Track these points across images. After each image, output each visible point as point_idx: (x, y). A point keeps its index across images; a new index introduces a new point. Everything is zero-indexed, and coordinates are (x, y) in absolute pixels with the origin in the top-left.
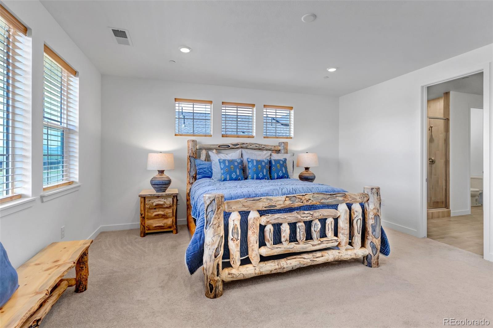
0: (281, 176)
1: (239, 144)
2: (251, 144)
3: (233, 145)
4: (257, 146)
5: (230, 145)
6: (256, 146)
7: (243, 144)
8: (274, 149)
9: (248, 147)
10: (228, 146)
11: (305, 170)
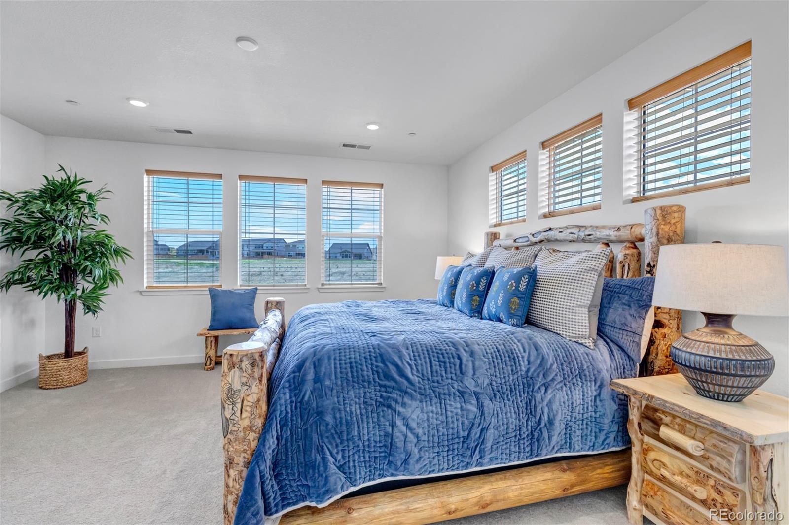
1: (542, 233)
2: (562, 230)
3: (533, 236)
4: (574, 234)
5: (529, 237)
7: (547, 231)
8: (616, 236)
9: (559, 238)
10: (527, 239)
11: (707, 326)
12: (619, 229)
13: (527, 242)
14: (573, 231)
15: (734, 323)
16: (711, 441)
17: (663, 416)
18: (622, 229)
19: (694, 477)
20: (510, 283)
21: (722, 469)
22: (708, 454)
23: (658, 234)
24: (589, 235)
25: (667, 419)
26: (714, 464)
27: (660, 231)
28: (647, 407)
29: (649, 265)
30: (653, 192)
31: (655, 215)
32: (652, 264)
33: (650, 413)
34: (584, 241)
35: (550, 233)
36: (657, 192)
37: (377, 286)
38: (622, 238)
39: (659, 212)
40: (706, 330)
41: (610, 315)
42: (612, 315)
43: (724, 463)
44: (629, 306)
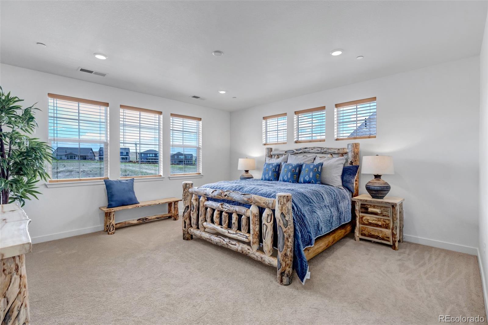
0: (307, 180)
1: (302, 149)
2: (312, 149)
3: (297, 150)
4: (319, 150)
5: (294, 151)
6: (317, 150)
7: (305, 149)
8: (338, 152)
9: (310, 152)
10: (293, 151)
11: (375, 178)
12: (339, 150)
13: (293, 152)
14: (318, 149)
15: (381, 177)
16: (382, 209)
17: (367, 206)
18: (340, 150)
19: (378, 220)
20: (314, 169)
21: (386, 215)
22: (383, 212)
23: (354, 152)
24: (326, 151)
25: (368, 206)
26: (384, 214)
27: (355, 151)
28: (361, 204)
29: (351, 162)
30: (343, 137)
31: (353, 146)
32: (352, 162)
33: (363, 206)
34: (323, 153)
35: (306, 149)
36: (344, 137)
37: (197, 175)
38: (340, 153)
39: (354, 145)
40: (375, 180)
41: (344, 178)
42: (345, 178)
43: (387, 213)
44: (350, 175)
